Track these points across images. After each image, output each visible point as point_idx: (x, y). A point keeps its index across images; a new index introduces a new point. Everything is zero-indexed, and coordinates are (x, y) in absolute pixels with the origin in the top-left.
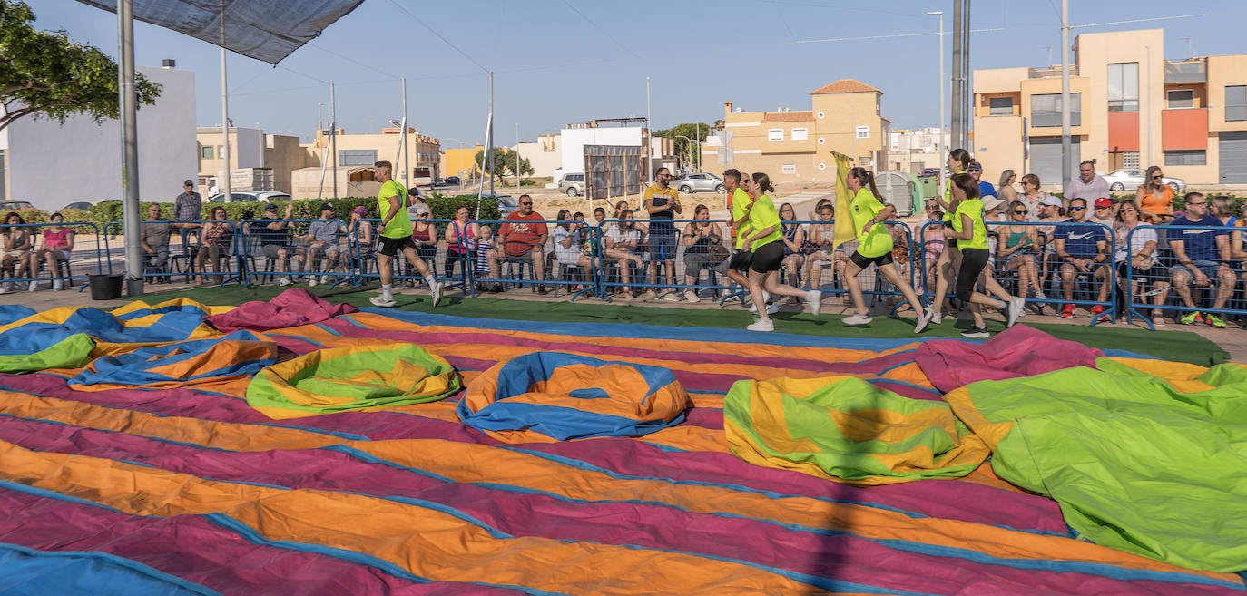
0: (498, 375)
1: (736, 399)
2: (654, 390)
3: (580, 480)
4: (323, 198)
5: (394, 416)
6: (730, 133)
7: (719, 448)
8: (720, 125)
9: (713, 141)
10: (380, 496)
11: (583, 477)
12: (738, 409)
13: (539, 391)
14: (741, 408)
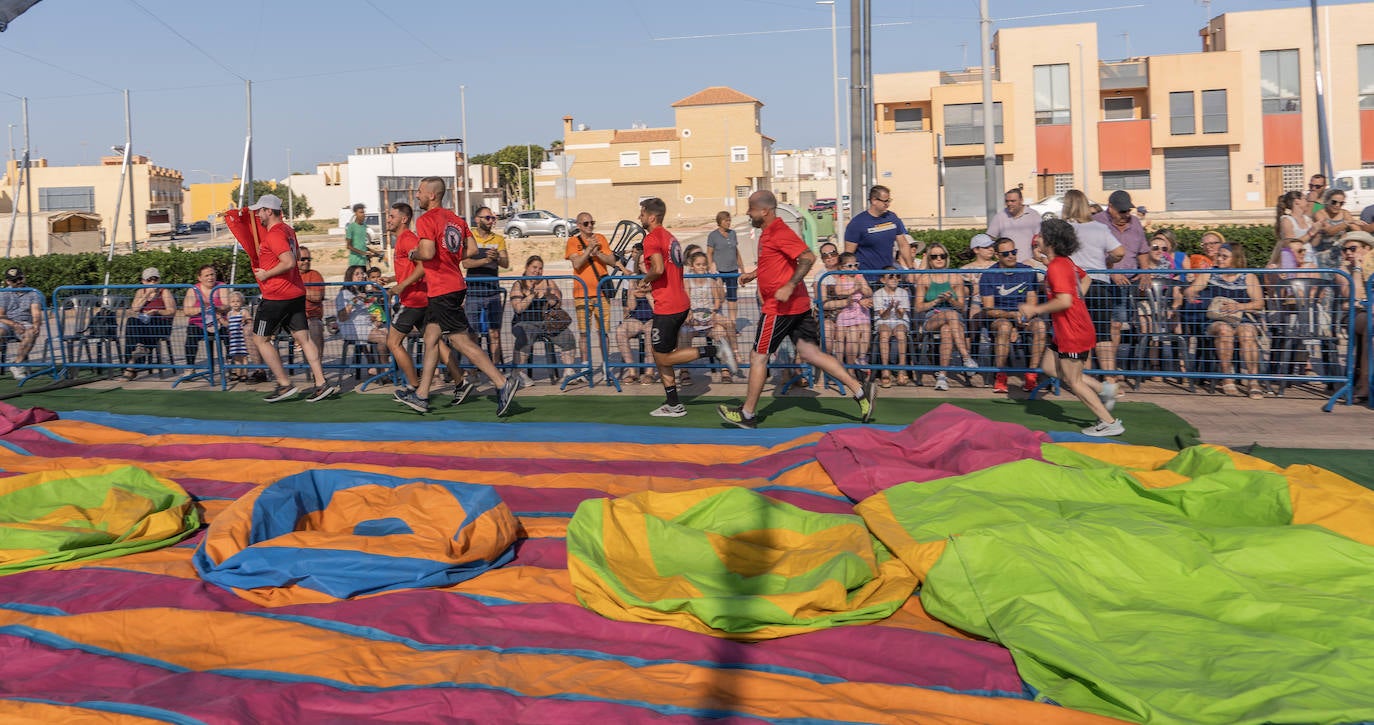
0: (251, 507)
1: (582, 525)
2: (471, 519)
3: (368, 656)
4: (13, 255)
5: (101, 574)
6: (570, 159)
7: (560, 597)
8: (558, 147)
9: (549, 167)
10: (72, 703)
11: (373, 652)
12: (587, 541)
13: (313, 528)
14: (591, 538)
